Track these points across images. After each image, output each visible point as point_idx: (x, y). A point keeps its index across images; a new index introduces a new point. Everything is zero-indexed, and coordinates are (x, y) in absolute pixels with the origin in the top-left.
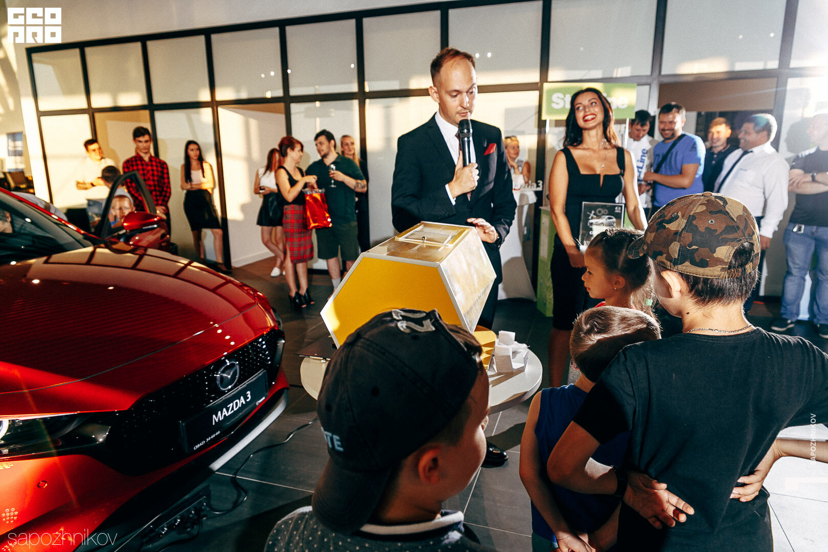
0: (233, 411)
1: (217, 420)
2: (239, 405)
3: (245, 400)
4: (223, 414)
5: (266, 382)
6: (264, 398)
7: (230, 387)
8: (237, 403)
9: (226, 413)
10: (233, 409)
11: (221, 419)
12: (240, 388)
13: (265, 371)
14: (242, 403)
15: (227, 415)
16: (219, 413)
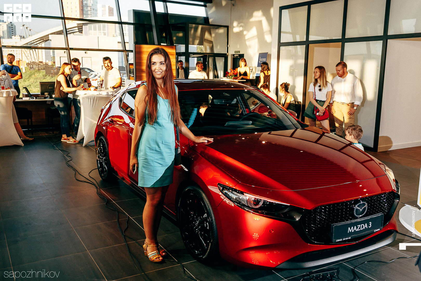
0: (360, 230)
1: (350, 231)
2: (364, 228)
3: (368, 227)
4: (354, 229)
5: (382, 220)
6: (379, 229)
7: (361, 216)
8: (363, 226)
9: (356, 229)
10: (360, 228)
11: (352, 231)
12: (366, 218)
13: (383, 214)
14: (366, 227)
15: (356, 230)
16: (352, 227)
